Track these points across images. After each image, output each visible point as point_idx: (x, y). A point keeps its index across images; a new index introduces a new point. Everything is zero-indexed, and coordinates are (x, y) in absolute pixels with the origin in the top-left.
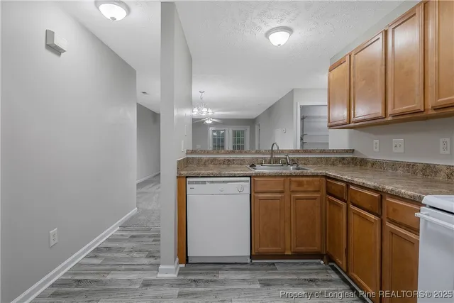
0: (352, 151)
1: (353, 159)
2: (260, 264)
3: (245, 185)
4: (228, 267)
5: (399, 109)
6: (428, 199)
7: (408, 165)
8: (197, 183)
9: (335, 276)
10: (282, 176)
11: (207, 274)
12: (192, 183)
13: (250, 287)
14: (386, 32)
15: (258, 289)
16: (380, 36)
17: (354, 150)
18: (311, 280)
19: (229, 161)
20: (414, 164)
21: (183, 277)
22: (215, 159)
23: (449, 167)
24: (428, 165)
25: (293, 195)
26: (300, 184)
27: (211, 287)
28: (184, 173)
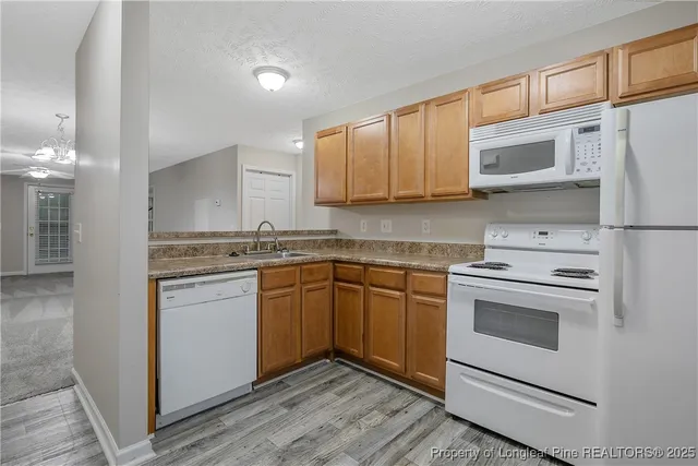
0: (334, 232)
1: (337, 240)
2: (265, 388)
3: (251, 282)
4: (226, 408)
5: (402, 193)
6: (453, 268)
7: (397, 243)
8: (180, 287)
9: (347, 370)
10: (292, 265)
11: (204, 428)
12: (167, 289)
13: (277, 415)
14: (390, 116)
15: (287, 414)
16: (385, 118)
17: (336, 231)
18: (331, 382)
19: (195, 249)
20: (402, 243)
21: (168, 451)
22: (171, 248)
23: (430, 244)
24: (414, 243)
25: (305, 288)
26: (311, 272)
27: (227, 441)
28: (156, 273)
